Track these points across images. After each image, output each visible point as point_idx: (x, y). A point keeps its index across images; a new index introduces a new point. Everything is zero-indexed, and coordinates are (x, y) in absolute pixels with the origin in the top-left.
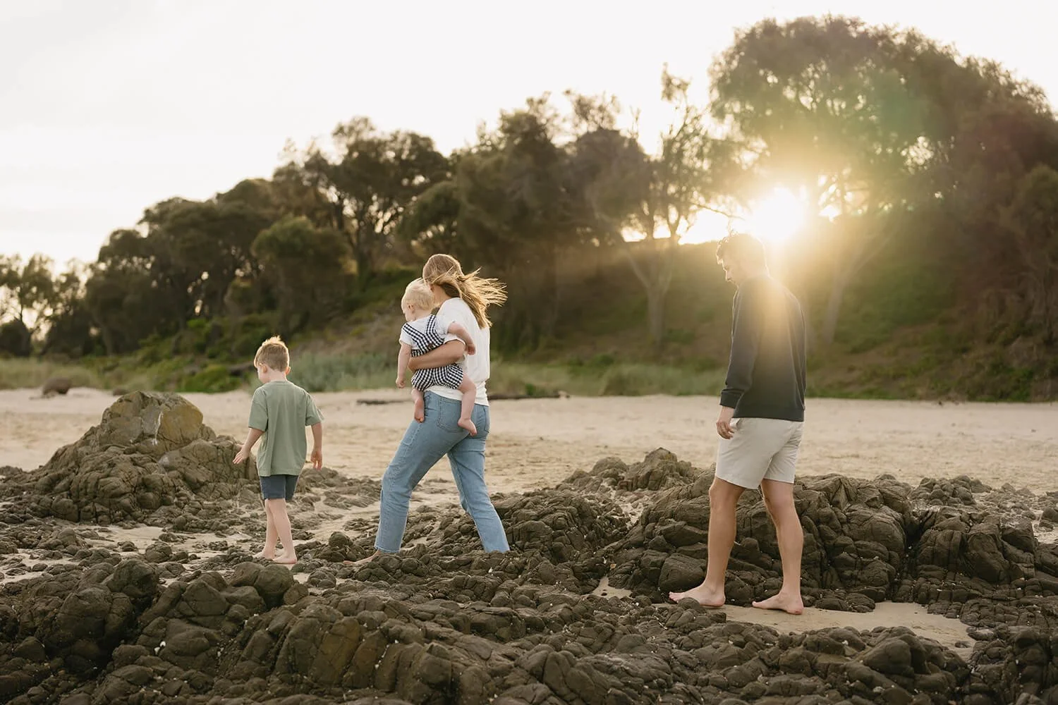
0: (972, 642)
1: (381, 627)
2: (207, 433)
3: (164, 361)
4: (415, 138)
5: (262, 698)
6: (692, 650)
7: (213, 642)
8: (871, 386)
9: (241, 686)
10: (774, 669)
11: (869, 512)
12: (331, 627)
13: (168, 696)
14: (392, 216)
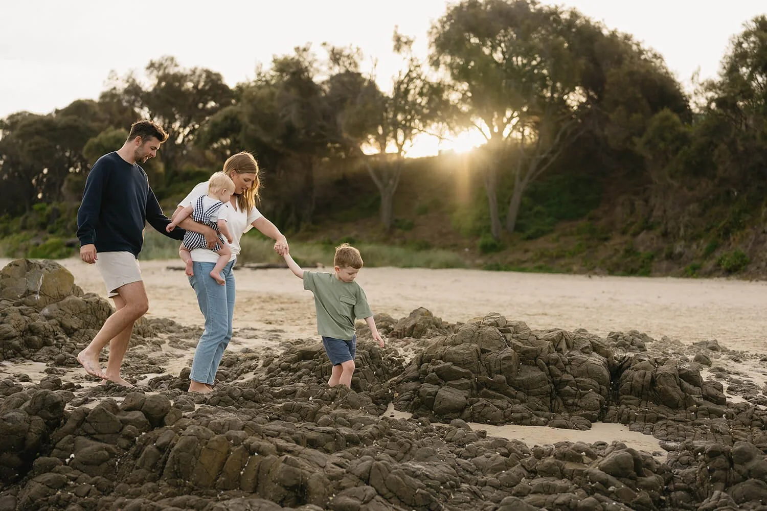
0: (665, 453)
1: (245, 443)
2: (78, 291)
3: (14, 235)
4: (209, 74)
5: (156, 498)
6: (469, 459)
7: (112, 455)
8: (541, 263)
9: (139, 489)
10: (533, 473)
11: (585, 357)
12: (206, 443)
13: (80, 497)
14: (190, 131)
